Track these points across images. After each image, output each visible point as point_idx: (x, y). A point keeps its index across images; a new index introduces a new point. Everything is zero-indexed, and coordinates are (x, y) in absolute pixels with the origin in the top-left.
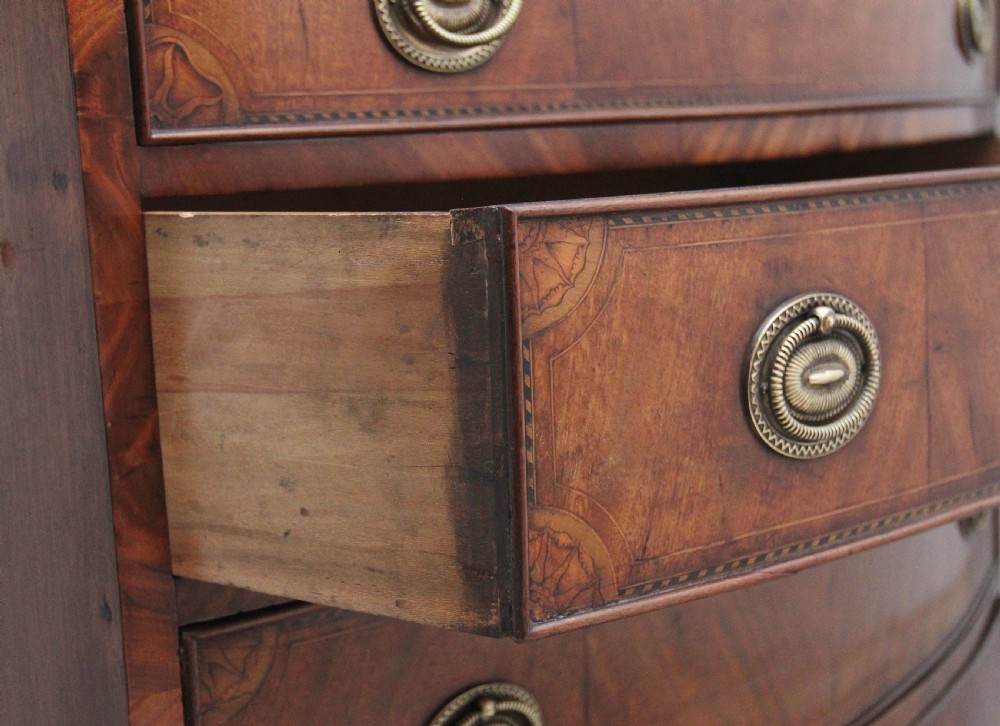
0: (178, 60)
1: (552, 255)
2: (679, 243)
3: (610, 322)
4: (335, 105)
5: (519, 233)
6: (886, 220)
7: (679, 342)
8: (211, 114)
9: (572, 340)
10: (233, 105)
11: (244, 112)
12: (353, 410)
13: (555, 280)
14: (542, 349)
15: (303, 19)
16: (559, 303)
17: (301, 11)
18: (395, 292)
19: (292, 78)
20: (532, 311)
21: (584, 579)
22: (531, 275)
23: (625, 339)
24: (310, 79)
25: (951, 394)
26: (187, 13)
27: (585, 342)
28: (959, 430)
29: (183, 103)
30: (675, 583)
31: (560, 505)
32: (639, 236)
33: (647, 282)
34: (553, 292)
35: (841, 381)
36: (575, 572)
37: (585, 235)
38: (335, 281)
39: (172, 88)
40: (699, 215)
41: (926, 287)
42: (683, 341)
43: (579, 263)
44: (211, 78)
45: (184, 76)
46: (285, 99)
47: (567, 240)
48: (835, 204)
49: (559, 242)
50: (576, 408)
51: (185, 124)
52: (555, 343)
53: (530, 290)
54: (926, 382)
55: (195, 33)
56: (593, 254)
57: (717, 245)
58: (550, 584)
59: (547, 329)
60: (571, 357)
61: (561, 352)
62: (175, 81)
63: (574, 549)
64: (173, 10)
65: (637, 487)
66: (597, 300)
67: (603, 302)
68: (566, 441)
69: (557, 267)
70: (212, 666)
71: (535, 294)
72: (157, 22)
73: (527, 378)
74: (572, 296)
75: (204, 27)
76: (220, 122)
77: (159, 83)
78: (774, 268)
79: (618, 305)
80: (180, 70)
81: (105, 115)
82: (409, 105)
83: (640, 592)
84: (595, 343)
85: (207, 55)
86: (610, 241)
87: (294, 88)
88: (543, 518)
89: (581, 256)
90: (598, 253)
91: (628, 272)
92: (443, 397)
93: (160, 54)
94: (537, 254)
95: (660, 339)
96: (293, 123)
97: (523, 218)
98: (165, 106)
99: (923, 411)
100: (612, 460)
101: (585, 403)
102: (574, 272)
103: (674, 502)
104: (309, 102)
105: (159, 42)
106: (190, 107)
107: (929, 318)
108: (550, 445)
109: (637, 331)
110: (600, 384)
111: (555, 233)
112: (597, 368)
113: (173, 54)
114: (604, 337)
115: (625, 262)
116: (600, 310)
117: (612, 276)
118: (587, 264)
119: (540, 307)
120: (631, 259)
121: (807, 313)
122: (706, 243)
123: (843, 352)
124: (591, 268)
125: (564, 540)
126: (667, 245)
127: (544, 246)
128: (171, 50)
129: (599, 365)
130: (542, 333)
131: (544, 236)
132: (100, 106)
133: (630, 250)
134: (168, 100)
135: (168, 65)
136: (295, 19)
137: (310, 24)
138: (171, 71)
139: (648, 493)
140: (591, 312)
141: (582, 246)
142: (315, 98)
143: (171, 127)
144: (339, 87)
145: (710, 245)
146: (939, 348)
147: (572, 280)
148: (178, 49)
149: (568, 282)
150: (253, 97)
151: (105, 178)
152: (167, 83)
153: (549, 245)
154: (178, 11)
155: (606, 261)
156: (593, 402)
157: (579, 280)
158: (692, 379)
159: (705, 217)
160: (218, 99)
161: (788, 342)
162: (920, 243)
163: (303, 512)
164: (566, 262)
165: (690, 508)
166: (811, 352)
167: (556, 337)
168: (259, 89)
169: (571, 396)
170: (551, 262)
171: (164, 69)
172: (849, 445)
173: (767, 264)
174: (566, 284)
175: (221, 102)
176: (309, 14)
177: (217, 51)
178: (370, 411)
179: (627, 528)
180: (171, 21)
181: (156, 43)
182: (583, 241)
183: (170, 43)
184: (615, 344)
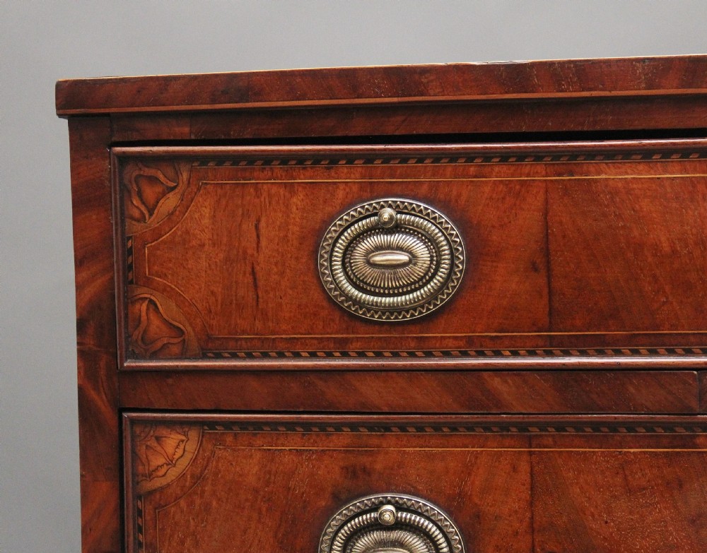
0: (151, 310)
1: (159, 444)
2: (263, 446)
3: (203, 491)
4: (281, 346)
7: (260, 512)
8: (175, 350)
9: (173, 500)
10: (193, 344)
11: (202, 349)
13: (161, 461)
14: (151, 503)
15: (255, 279)
16: (163, 476)
17: (253, 273)
19: (243, 325)
20: (144, 478)
22: (145, 456)
23: (215, 505)
24: (258, 324)
26: (160, 277)
27: (183, 503)
29: (154, 342)
32: (229, 439)
33: (233, 469)
34: (159, 468)
37: (185, 434)
39: (145, 330)
40: (282, 429)
42: (264, 512)
43: (180, 452)
44: (176, 324)
45: (156, 322)
46: (237, 340)
47: (172, 436)
49: (166, 437)
50: (175, 544)
51: (154, 356)
52: (160, 500)
53: (144, 465)
55: (164, 290)
56: (192, 446)
57: (297, 450)
59: (155, 490)
60: (172, 511)
61: (163, 507)
62: (148, 325)
64: (149, 274)
66: (192, 476)
67: (198, 479)
69: (163, 452)
71: (147, 468)
72: (137, 283)
73: (140, 520)
74: (173, 473)
75: (173, 286)
76: (182, 356)
77: (136, 327)
78: (352, 472)
79: (210, 482)
80: (152, 316)
81: (95, 348)
84: (191, 504)
85: (174, 307)
86: (204, 439)
87: (244, 332)
89: (182, 447)
90: (195, 446)
91: (217, 462)
93: (137, 306)
94: (149, 443)
95: (244, 508)
96: (243, 359)
98: (140, 343)
101: (182, 542)
102: (176, 457)
104: (257, 343)
105: (138, 297)
106: (159, 344)
109: (224, 500)
110: (194, 532)
111: (163, 431)
112: (192, 521)
113: (147, 306)
114: (198, 501)
115: (216, 455)
116: (195, 484)
117: (205, 463)
118: (186, 453)
119: (150, 476)
120: (221, 453)
122: (287, 448)
124: (189, 456)
126: (252, 446)
127: (153, 438)
128: (147, 302)
129: (193, 519)
130: (152, 493)
131: (154, 432)
132: (92, 342)
133: (221, 447)
134: (142, 339)
135: (144, 314)
136: (248, 278)
137: (261, 283)
138: (146, 318)
140: (188, 484)
141: (182, 441)
142: (262, 340)
143: (144, 358)
144: (285, 332)
145: (290, 450)
147: (174, 462)
148: (151, 301)
149: (171, 463)
150: (209, 338)
151: (92, 392)
152: (142, 326)
153: (158, 439)
154: (153, 275)
155: (201, 452)
156: (188, 542)
157: (178, 463)
158: (271, 540)
159: (287, 430)
160: (181, 339)
164: (170, 450)
166: (376, 536)
167: (161, 497)
168: (214, 333)
169: (172, 536)
170: (159, 448)
171: (140, 316)
173: (345, 469)
174: (169, 464)
175: (183, 341)
176: (260, 275)
177: (182, 304)
180: (148, 283)
181: (136, 298)
182: (184, 438)
183: (146, 298)
184: (206, 507)
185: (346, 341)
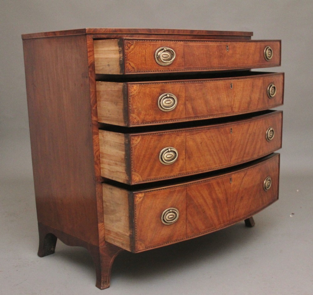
2: (149, 87)
3: (140, 95)
4: (149, 70)
5: (129, 85)
6: (179, 85)
8: (133, 71)
9: (135, 96)
10: (136, 70)
12: (114, 103)
13: (133, 90)
18: (118, 91)
19: (143, 67)
21: (137, 122)
22: (131, 89)
23: (142, 97)
24: (146, 67)
25: (189, 106)
26: (131, 59)
27: (137, 97)
28: (191, 110)
29: (130, 70)
30: (148, 123)
31: (134, 113)
32: (144, 86)
33: (145, 91)
35: (170, 103)
36: (135, 121)
37: (137, 85)
38: (113, 89)
39: (129, 68)
40: (152, 84)
41: (185, 93)
42: (149, 97)
44: (133, 67)
46: (142, 69)
48: (171, 83)
49: (134, 86)
53: (131, 91)
54: (185, 104)
55: (131, 61)
58: (132, 122)
61: (134, 98)
63: (135, 118)
64: (129, 59)
65: (143, 112)
67: (139, 92)
68: (134, 107)
70: (133, 139)
72: (127, 60)
74: (135, 92)
75: (133, 61)
76: (134, 72)
77: (127, 67)
78: (162, 90)
79: (141, 93)
80: (130, 66)
81: (92, 70)
82: (159, 70)
83: (143, 124)
84: (138, 97)
85: (133, 64)
88: (132, 115)
90: (139, 87)
91: (142, 90)
92: (122, 102)
93: (127, 64)
94: (131, 87)
95: (146, 97)
96: (144, 72)
97: (129, 84)
98: (128, 70)
99: (184, 107)
100: (140, 109)
101: (137, 103)
103: (148, 114)
104: (145, 70)
105: (127, 62)
106: (131, 70)
107: (185, 97)
108: (133, 107)
110: (139, 101)
112: (138, 99)
117: (140, 90)
119: (131, 93)
120: (143, 88)
121: (166, 95)
122: (153, 87)
123: (171, 100)
124: (138, 89)
125: (134, 117)
126: (147, 87)
130: (132, 95)
131: (132, 85)
136: (144, 59)
137: (146, 60)
139: (145, 113)
140: (138, 94)
141: (137, 87)
142: (146, 69)
144: (150, 68)
146: (187, 100)
148: (129, 64)
149: (135, 90)
150: (138, 69)
152: (128, 67)
156: (138, 103)
158: (150, 102)
161: (163, 98)
162: (184, 88)
163: (110, 114)
164: (135, 88)
165: (150, 115)
166: (166, 99)
168: (139, 68)
169: (135, 102)
170: (133, 88)
172: (172, 110)
175: (134, 70)
176: (146, 59)
177: (134, 63)
178: (116, 103)
179: (142, 117)
184: (141, 97)
185: (158, 69)
